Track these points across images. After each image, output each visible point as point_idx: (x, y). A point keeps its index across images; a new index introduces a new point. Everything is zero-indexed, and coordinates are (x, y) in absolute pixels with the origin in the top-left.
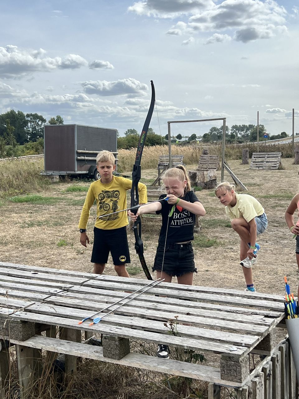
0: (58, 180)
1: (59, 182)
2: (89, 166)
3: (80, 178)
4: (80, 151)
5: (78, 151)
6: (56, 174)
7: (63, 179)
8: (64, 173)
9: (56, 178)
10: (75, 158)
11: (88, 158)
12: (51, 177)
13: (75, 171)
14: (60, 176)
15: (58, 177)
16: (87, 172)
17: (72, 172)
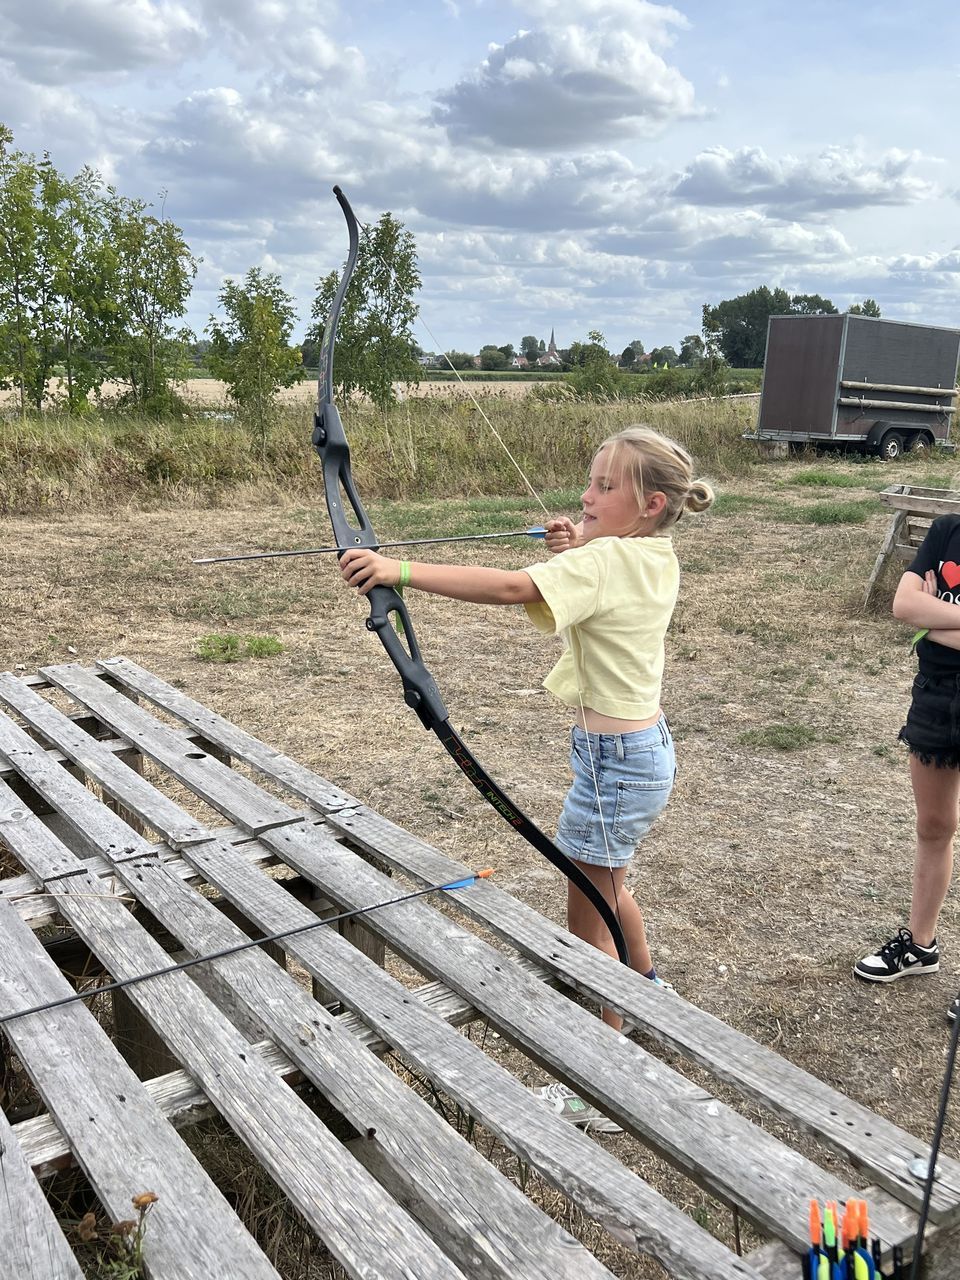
0: (784, 454)
1: (788, 458)
2: (870, 421)
3: (843, 451)
4: (850, 383)
5: (845, 382)
6: (782, 439)
7: (797, 450)
8: (802, 437)
9: (780, 447)
10: (836, 401)
11: (871, 402)
12: (768, 445)
13: (830, 434)
14: (790, 443)
15: (785, 446)
16: (864, 437)
17: (824, 437)
